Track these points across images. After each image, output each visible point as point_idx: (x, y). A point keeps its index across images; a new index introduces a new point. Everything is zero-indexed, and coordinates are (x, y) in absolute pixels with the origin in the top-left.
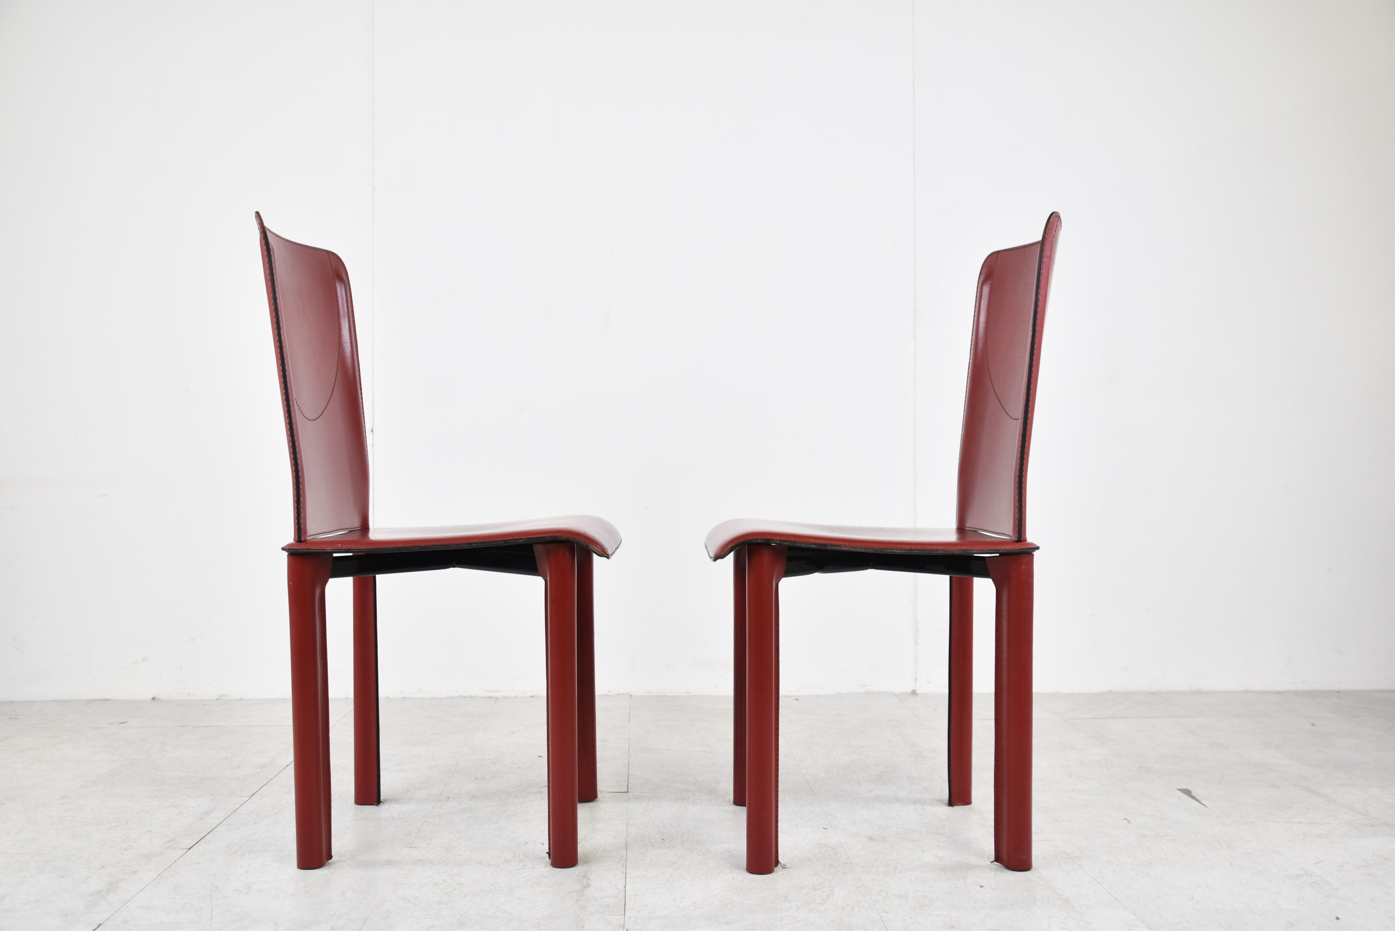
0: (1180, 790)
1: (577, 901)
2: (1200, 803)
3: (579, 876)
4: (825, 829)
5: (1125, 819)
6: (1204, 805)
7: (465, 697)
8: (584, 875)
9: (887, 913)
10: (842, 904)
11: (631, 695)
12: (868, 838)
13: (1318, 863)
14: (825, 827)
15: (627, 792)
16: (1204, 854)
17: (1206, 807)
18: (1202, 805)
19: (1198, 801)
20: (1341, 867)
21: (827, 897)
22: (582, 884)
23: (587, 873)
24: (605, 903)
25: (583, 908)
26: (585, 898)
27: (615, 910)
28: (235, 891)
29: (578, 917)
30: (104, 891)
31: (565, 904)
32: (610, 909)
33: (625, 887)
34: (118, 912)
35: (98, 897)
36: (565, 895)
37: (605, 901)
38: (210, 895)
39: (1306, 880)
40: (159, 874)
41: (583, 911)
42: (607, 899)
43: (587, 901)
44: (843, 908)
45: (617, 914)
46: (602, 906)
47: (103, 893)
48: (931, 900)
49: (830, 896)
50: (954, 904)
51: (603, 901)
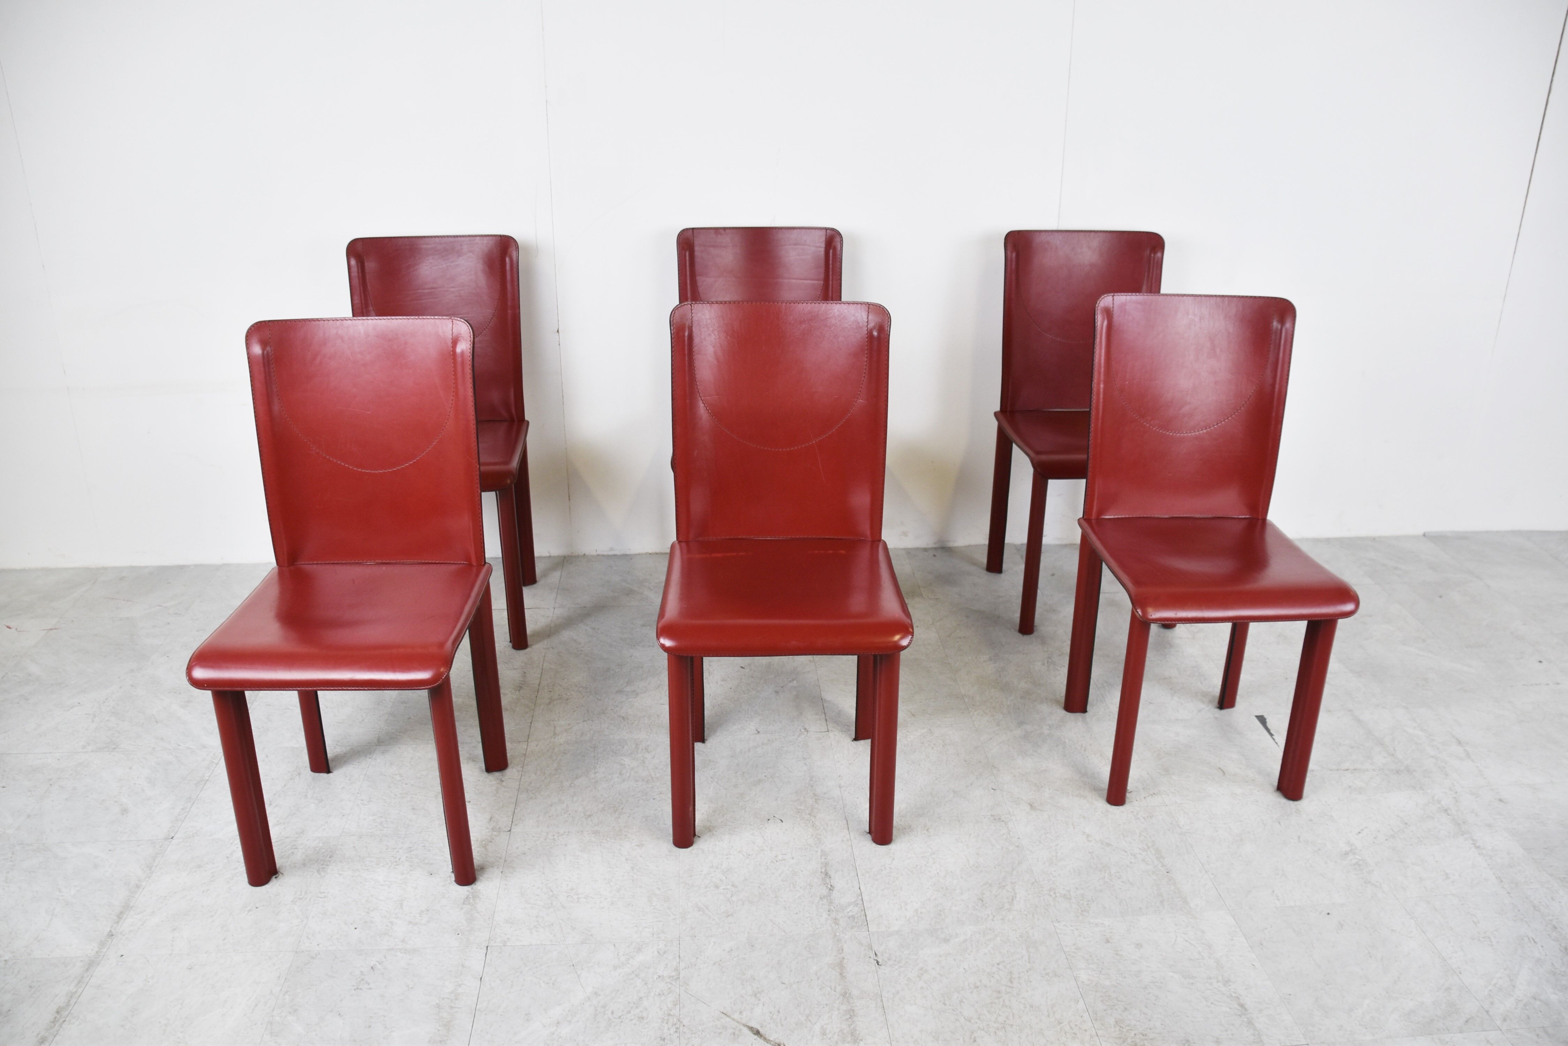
0: (1256, 716)
1: (829, 911)
2: (1274, 739)
3: (821, 872)
4: (994, 790)
5: (1219, 768)
6: (1277, 743)
7: (650, 554)
9: (1059, 922)
10: (1025, 910)
12: (1029, 804)
13: (1359, 833)
16: (1279, 822)
17: (1278, 746)
18: (1274, 743)
19: (1271, 735)
20: (1375, 838)
21: (1012, 900)
22: (827, 885)
24: (850, 914)
25: (836, 921)
26: (834, 907)
27: (860, 924)
28: (568, 897)
29: (835, 936)
30: (471, 896)
31: (821, 916)
32: (856, 923)
33: (860, 888)
34: (493, 928)
35: (470, 906)
36: (818, 902)
37: (851, 911)
38: (552, 904)
39: (1351, 860)
40: (502, 872)
41: (837, 927)
42: (851, 908)
43: (837, 911)
44: (1026, 916)
45: (863, 930)
46: (849, 918)
47: (471, 900)
48: (1089, 901)
49: (1014, 897)
50: (1105, 908)
51: (848, 910)
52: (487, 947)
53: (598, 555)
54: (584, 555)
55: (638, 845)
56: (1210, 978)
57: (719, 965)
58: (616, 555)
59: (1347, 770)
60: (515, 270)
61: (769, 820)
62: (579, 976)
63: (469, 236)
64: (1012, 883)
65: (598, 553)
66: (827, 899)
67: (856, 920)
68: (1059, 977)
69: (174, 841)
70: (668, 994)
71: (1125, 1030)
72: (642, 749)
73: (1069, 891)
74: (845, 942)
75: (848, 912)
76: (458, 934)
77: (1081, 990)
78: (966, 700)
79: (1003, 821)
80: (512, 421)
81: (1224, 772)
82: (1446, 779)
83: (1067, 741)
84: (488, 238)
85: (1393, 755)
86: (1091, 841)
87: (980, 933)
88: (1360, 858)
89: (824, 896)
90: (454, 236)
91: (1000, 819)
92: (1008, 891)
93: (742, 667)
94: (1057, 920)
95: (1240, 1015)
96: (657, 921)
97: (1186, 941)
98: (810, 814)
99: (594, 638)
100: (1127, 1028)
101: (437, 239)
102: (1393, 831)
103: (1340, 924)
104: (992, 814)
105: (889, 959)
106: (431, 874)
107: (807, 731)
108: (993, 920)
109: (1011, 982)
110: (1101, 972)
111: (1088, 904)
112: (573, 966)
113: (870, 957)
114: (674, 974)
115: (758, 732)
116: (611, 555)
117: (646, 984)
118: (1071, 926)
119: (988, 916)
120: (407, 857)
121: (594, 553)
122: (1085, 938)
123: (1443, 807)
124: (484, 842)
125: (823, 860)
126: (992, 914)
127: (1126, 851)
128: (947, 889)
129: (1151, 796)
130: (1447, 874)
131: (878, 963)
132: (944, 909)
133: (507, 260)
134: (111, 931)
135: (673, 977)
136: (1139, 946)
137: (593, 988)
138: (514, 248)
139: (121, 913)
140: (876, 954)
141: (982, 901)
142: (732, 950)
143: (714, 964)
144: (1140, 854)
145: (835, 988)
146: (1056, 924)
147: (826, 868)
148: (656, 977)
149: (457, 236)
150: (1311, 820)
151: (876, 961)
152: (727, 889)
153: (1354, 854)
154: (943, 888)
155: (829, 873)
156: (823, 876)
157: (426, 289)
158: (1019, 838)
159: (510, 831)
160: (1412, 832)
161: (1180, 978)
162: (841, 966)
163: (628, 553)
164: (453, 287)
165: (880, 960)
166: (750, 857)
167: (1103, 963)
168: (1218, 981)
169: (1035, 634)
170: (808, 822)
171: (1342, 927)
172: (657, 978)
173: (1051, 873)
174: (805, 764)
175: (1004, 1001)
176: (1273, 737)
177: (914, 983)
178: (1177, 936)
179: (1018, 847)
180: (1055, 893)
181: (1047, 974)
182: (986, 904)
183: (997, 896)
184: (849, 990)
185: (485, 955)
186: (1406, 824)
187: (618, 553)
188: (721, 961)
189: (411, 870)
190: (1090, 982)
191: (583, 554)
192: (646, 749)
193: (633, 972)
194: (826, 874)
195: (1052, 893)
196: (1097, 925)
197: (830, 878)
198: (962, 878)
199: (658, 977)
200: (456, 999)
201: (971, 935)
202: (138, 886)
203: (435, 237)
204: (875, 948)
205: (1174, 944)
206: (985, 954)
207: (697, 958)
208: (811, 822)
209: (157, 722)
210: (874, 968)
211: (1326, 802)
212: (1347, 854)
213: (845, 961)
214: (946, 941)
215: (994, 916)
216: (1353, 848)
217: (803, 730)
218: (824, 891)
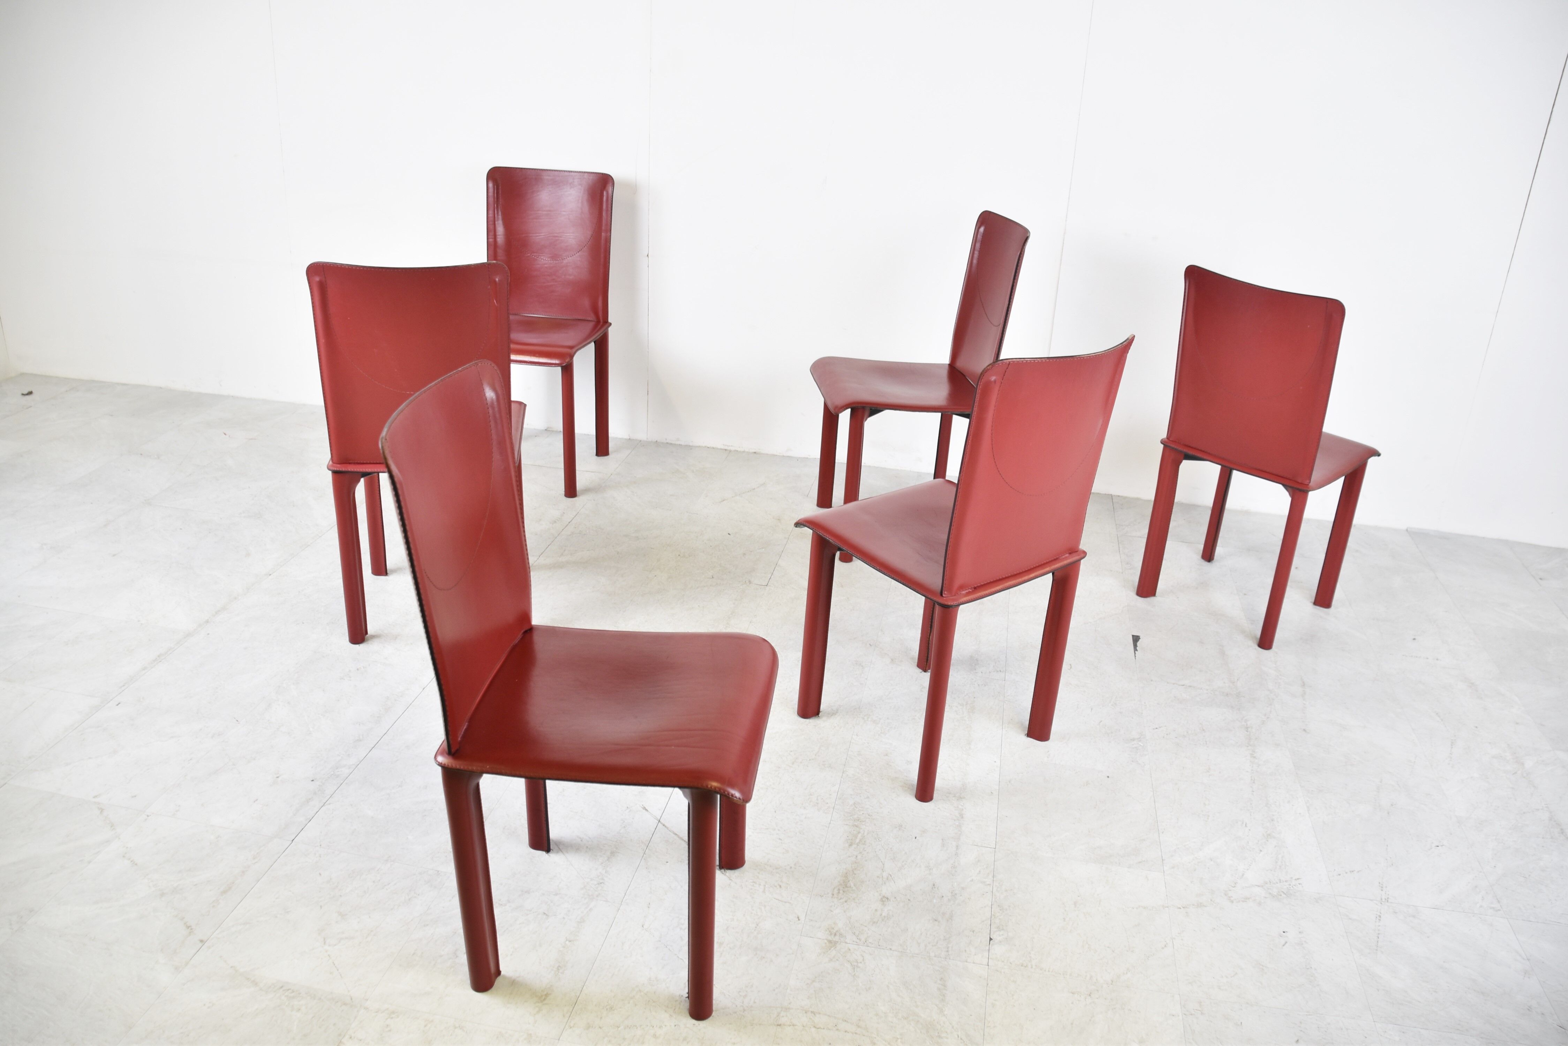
0: (1134, 636)
5: (1070, 664)
6: (1135, 656)
13: (1156, 728)
17: (1135, 659)
18: (1133, 656)
19: (1136, 650)
20: (1167, 734)
53: (667, 443)
58: (681, 445)
59: (1183, 685)
60: (610, 201)
63: (580, 172)
65: (667, 441)
68: (832, 768)
69: (270, 577)
71: (857, 809)
73: (880, 719)
77: (842, 779)
80: (598, 322)
82: (1267, 707)
84: (593, 174)
88: (1142, 745)
90: (569, 171)
91: (861, 664)
93: (729, 534)
95: (955, 820)
100: (861, 809)
101: (556, 172)
102: (1187, 733)
111: (889, 730)
116: (677, 445)
118: (865, 740)
133: (605, 193)
134: (208, 620)
138: (611, 184)
139: (219, 611)
146: (854, 737)
149: (571, 172)
153: (1140, 741)
157: (545, 211)
158: (867, 679)
163: (691, 444)
164: (564, 211)
167: (872, 767)
173: (874, 706)
174: (734, 604)
175: (779, 773)
176: (1136, 652)
180: (868, 718)
187: (683, 443)
190: (853, 776)
191: (655, 441)
195: (865, 718)
202: (235, 598)
203: (555, 171)
209: (294, 506)
211: (1145, 703)
212: (1132, 740)
216: (1141, 737)
217: (747, 583)
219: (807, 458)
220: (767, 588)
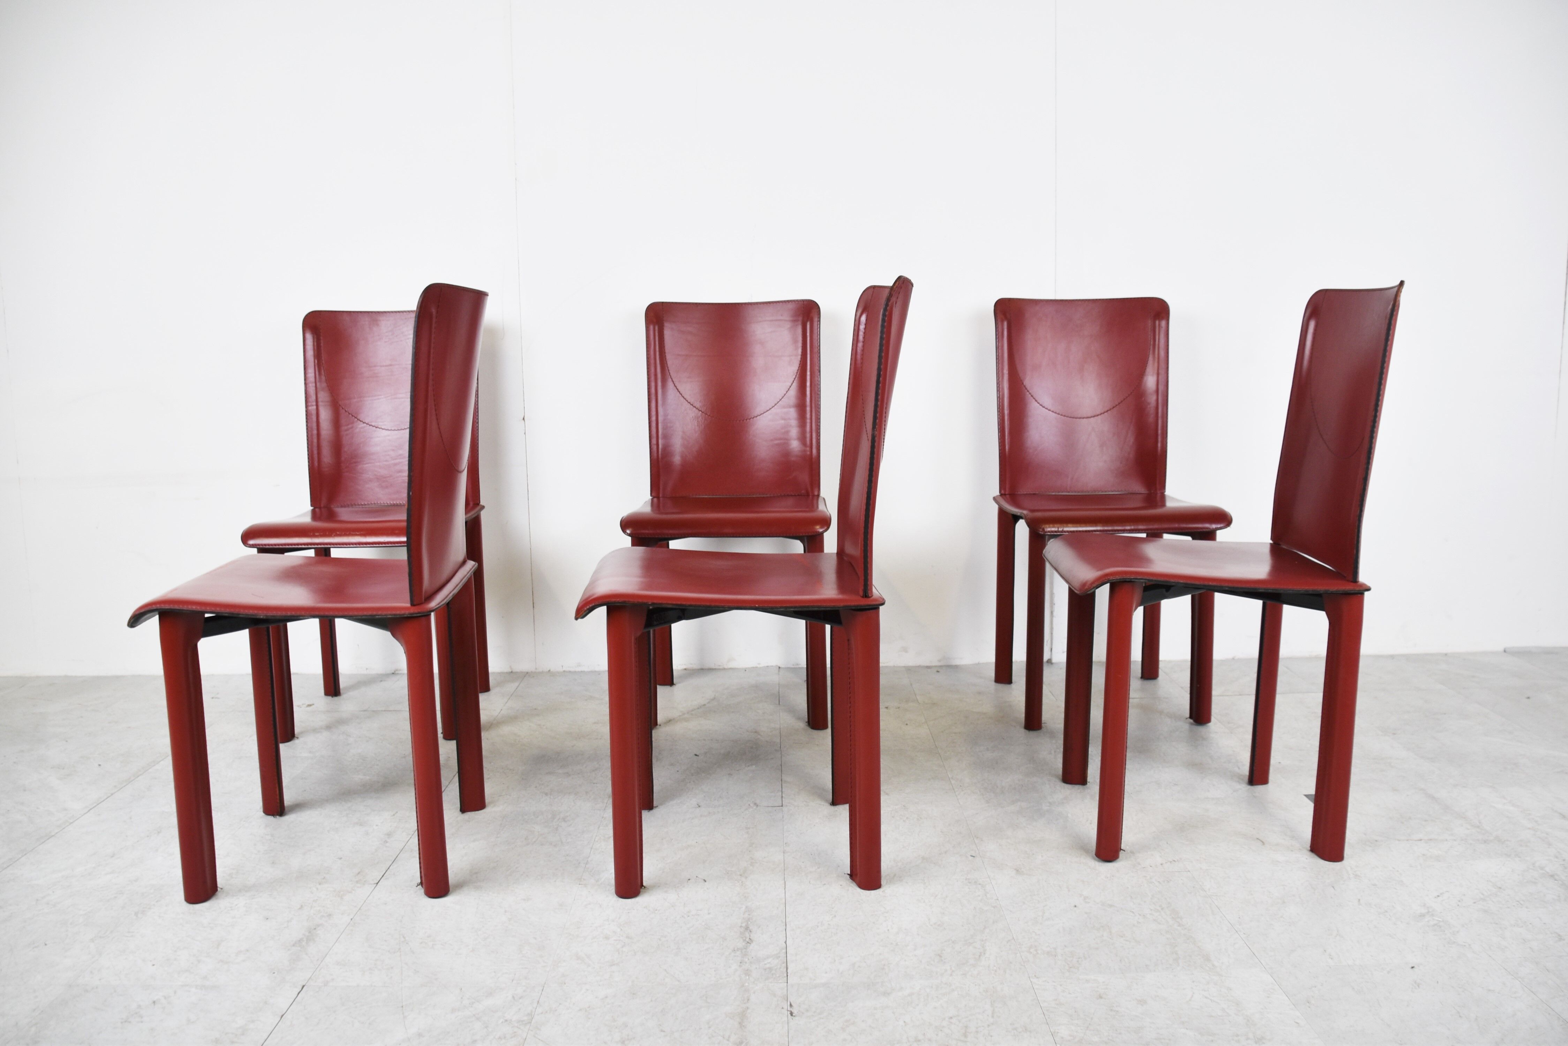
0: (1306, 796)
1: (741, 963)
3: (741, 927)
4: (974, 857)
5: (1257, 839)
8: (746, 925)
9: (1038, 978)
10: (994, 966)
11: (779, 668)
12: (1015, 869)
13: (1438, 896)
14: (974, 855)
15: (782, 806)
16: (1333, 887)
20: (1459, 901)
21: (980, 956)
22: (744, 938)
23: (749, 923)
24: (768, 966)
25: (747, 972)
26: (748, 959)
27: (778, 975)
28: (422, 943)
29: (743, 986)
30: (305, 939)
31: (730, 967)
32: (773, 974)
33: (786, 942)
34: (318, 969)
35: (299, 948)
36: (730, 954)
37: (768, 963)
38: (400, 949)
39: (1428, 921)
40: (352, 919)
41: (747, 977)
42: (769, 960)
43: (751, 963)
44: (996, 971)
45: (780, 982)
46: (765, 970)
47: (304, 943)
48: (1079, 958)
49: (983, 954)
50: (1101, 965)
51: (766, 962)
52: (303, 987)
53: (564, 671)
54: (549, 671)
55: (524, 900)
56: (1237, 1036)
57: (586, 1011)
58: (584, 671)
59: (1421, 840)
61: (689, 880)
62: (405, 1017)
64: (982, 941)
65: (564, 669)
66: (742, 952)
67: (773, 972)
68: (1030, 1032)
70: (511, 1038)
72: (559, 819)
73: (1055, 948)
74: (754, 993)
75: (765, 964)
76: (274, 973)
78: (953, 782)
79: (980, 884)
81: (1263, 842)
82: (1549, 848)
83: (1069, 815)
85: (1478, 827)
86: (1089, 903)
87: (932, 987)
88: (1440, 920)
89: (738, 949)
91: (976, 882)
92: (975, 948)
93: (696, 755)
94: (1035, 976)
96: (522, 968)
97: (1206, 998)
98: (741, 875)
99: (537, 732)
102: (1483, 894)
103: (1415, 982)
104: (968, 878)
105: (807, 1011)
106: (267, 919)
107: (757, 806)
108: (951, 975)
109: (965, 1035)
110: (1088, 1027)
112: (402, 1007)
113: (783, 1008)
114: (525, 1018)
115: (699, 806)
116: (579, 672)
117: (486, 1027)
118: (1054, 982)
119: (946, 970)
120: (246, 903)
121: (561, 670)
122: (1069, 993)
123: (1548, 873)
124: (342, 893)
125: (746, 915)
126: (951, 969)
127: (1133, 912)
128: (897, 944)
129: (1169, 863)
130: (1559, 935)
131: (792, 1014)
132: (889, 964)
135: (522, 1021)
136: (1142, 1002)
137: (419, 1029)
140: (791, 1005)
141: (941, 956)
142: (606, 997)
143: (580, 1010)
144: (1151, 914)
145: (729, 1037)
146: (1034, 980)
147: (748, 923)
148: (502, 1020)
150: (1375, 885)
151: (789, 1012)
152: (620, 940)
153: (1433, 915)
154: (892, 944)
155: (751, 928)
156: (742, 930)
158: (997, 899)
159: (377, 883)
160: (1509, 895)
161: (1195, 1035)
162: (742, 1017)
165: (795, 1012)
166: (656, 912)
167: (1092, 1018)
168: (1248, 1039)
169: (1044, 729)
170: (737, 882)
171: (1419, 986)
172: (502, 1022)
173: (1034, 932)
174: (747, 833)
177: (835, 1034)
178: (1193, 993)
179: (994, 907)
180: (1036, 950)
181: (1016, 1029)
182: (945, 959)
183: (960, 952)
184: (746, 1040)
185: (297, 993)
186: (1500, 888)
187: (585, 669)
188: (589, 1007)
189: (245, 915)
190: (1072, 1038)
191: (547, 670)
192: (564, 820)
193: (474, 1015)
194: (747, 928)
195: (1032, 950)
196: (1087, 981)
197: (751, 932)
198: (918, 935)
199: (504, 1021)
200: (243, 1034)
201: (920, 989)
204: (792, 999)
205: (1190, 1000)
206: (935, 1008)
207: (560, 1004)
208: (740, 882)
209: (25, 791)
210: (786, 1019)
211: (1394, 868)
212: (1422, 916)
213: (749, 1011)
214: (886, 994)
215: (953, 971)
216: (1430, 910)
217: (752, 805)
218: (740, 944)
219: (756, 667)
220: (784, 809)
